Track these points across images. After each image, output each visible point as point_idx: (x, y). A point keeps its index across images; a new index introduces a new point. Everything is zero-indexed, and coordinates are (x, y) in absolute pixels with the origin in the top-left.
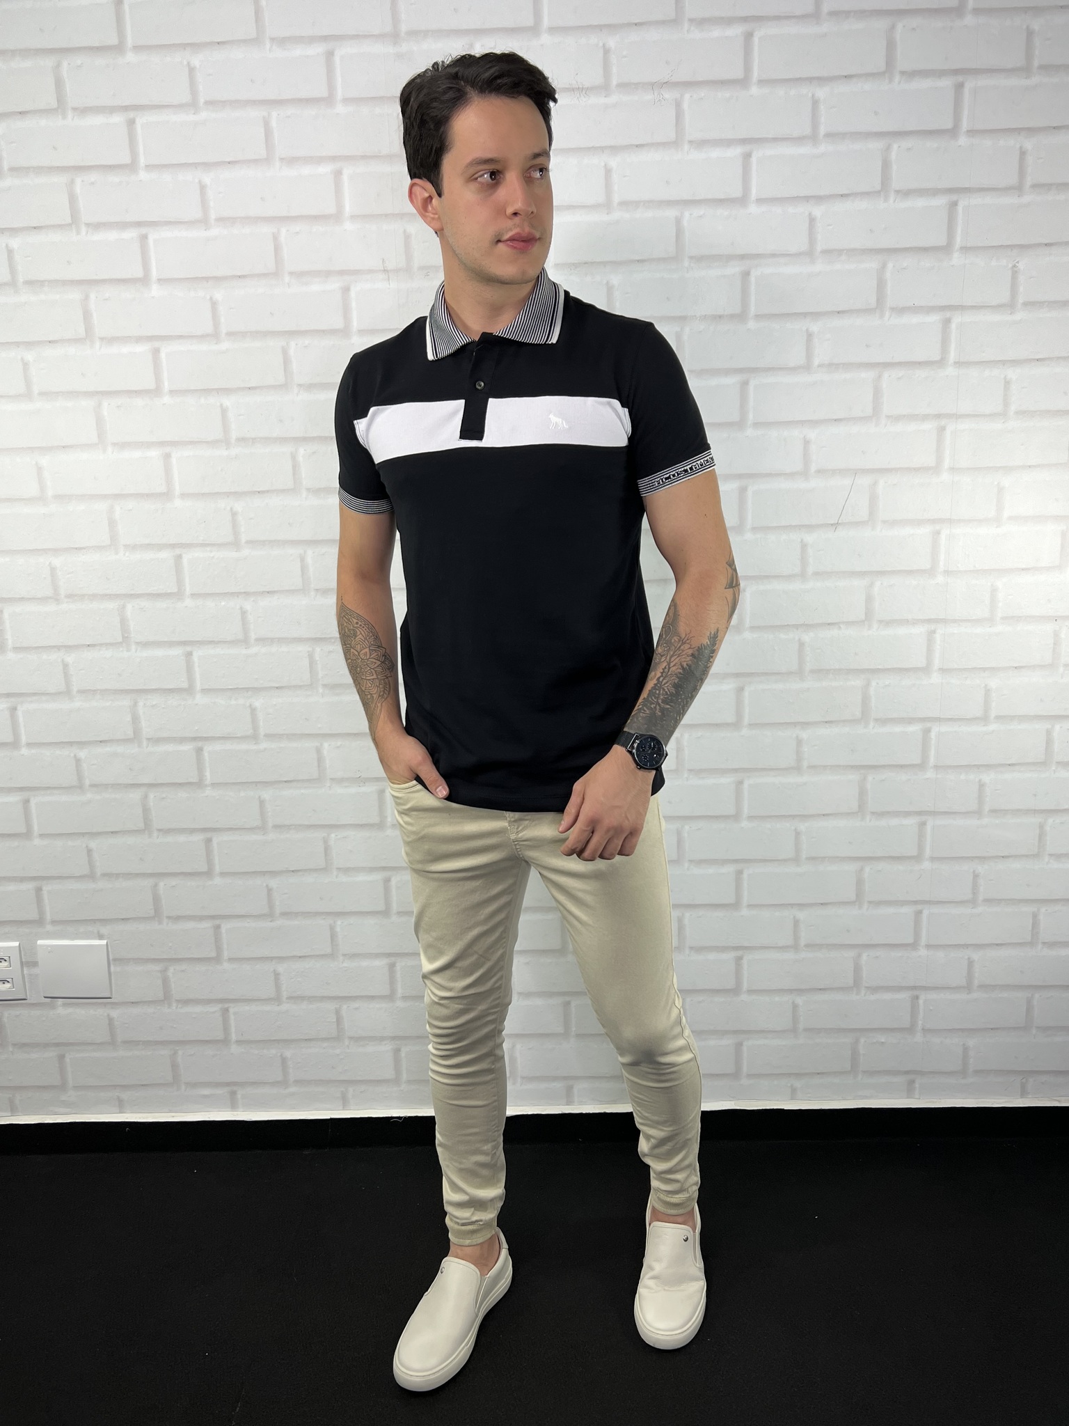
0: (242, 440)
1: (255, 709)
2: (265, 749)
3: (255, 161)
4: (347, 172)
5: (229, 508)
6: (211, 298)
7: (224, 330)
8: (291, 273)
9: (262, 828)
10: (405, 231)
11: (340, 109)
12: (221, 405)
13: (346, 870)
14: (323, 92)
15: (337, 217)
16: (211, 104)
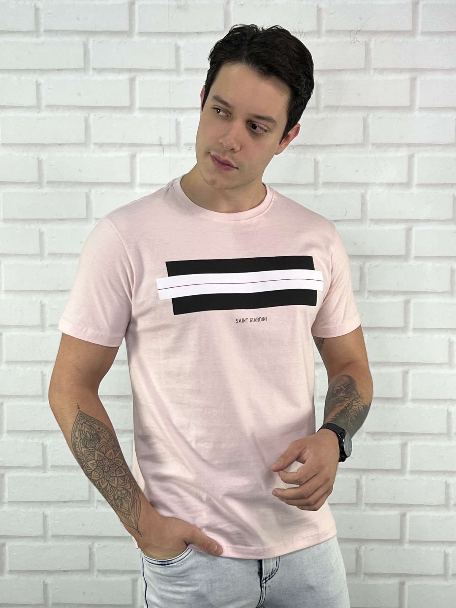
0: (53, 255)
1: (45, 447)
2: (51, 476)
3: (77, 70)
4: (140, 79)
5: (39, 301)
6: (38, 158)
7: (45, 180)
8: (95, 144)
9: (44, 537)
10: (176, 120)
11: (136, 38)
12: (40, 230)
13: (105, 572)
14: (126, 28)
15: (130, 108)
16: (49, 32)
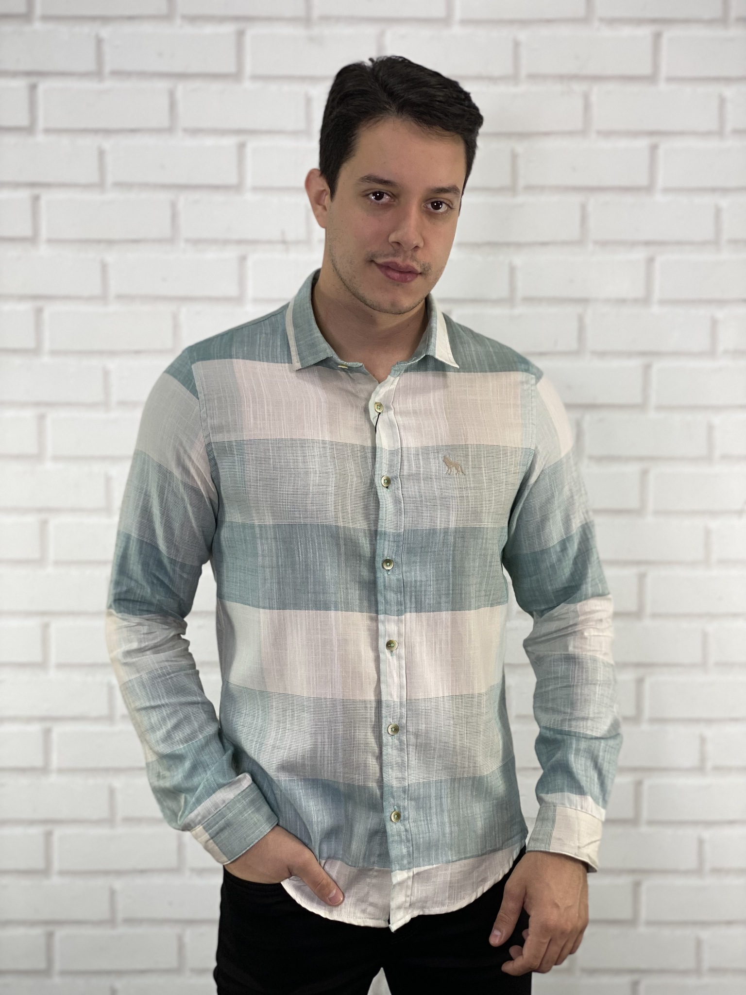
6: (102, 261)
7: (112, 292)
11: (247, 84)
12: (104, 368)
14: (231, 68)
15: (237, 188)
16: (117, 74)
